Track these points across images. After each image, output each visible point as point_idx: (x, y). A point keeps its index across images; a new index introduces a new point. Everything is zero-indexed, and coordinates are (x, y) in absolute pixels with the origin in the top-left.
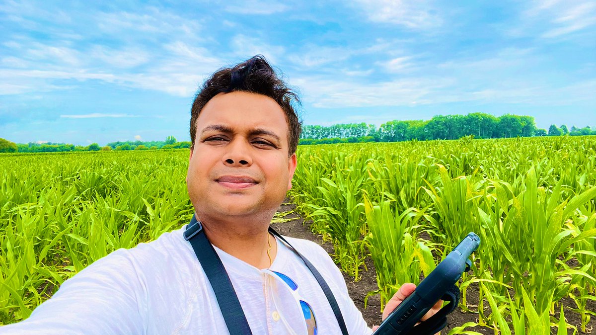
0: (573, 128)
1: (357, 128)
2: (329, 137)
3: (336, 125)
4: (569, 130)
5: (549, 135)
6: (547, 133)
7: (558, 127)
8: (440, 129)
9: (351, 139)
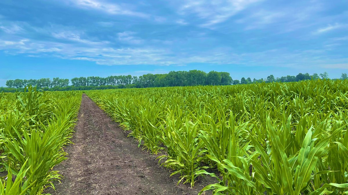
0: (254, 79)
1: (125, 78)
2: (106, 85)
3: (110, 76)
4: (252, 81)
5: (242, 83)
6: (240, 82)
7: (246, 79)
8: (173, 80)
9: (120, 86)
